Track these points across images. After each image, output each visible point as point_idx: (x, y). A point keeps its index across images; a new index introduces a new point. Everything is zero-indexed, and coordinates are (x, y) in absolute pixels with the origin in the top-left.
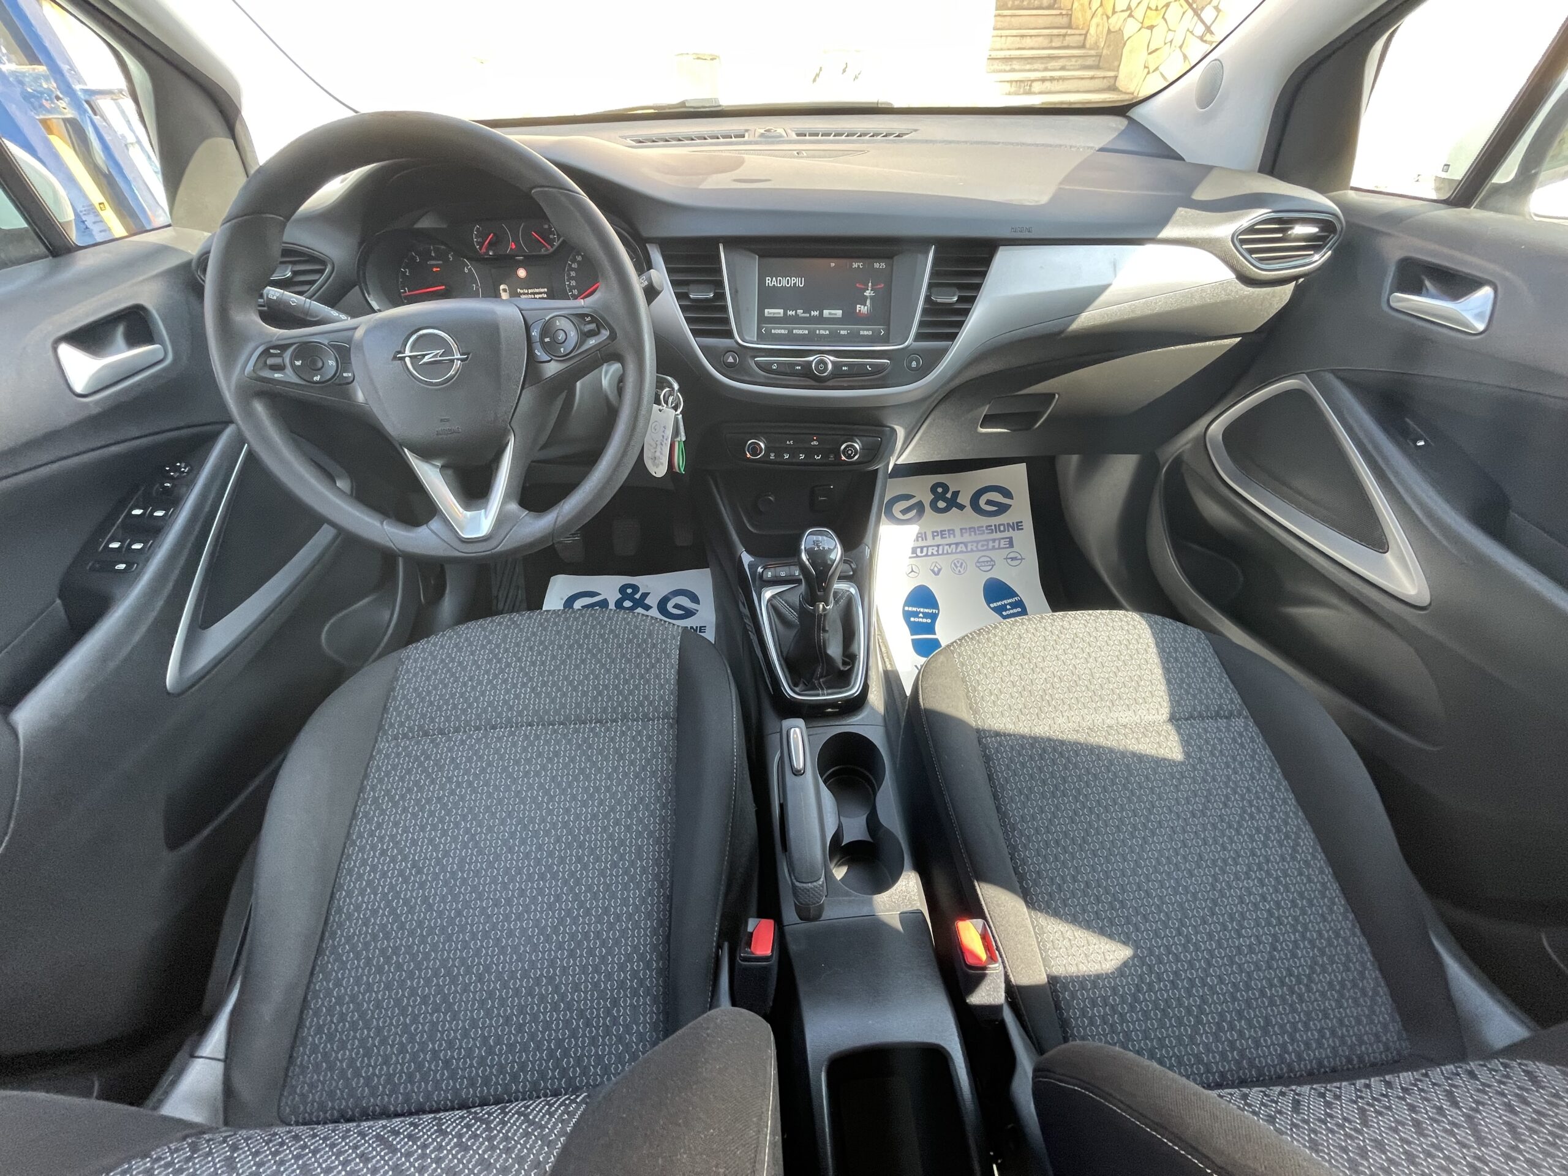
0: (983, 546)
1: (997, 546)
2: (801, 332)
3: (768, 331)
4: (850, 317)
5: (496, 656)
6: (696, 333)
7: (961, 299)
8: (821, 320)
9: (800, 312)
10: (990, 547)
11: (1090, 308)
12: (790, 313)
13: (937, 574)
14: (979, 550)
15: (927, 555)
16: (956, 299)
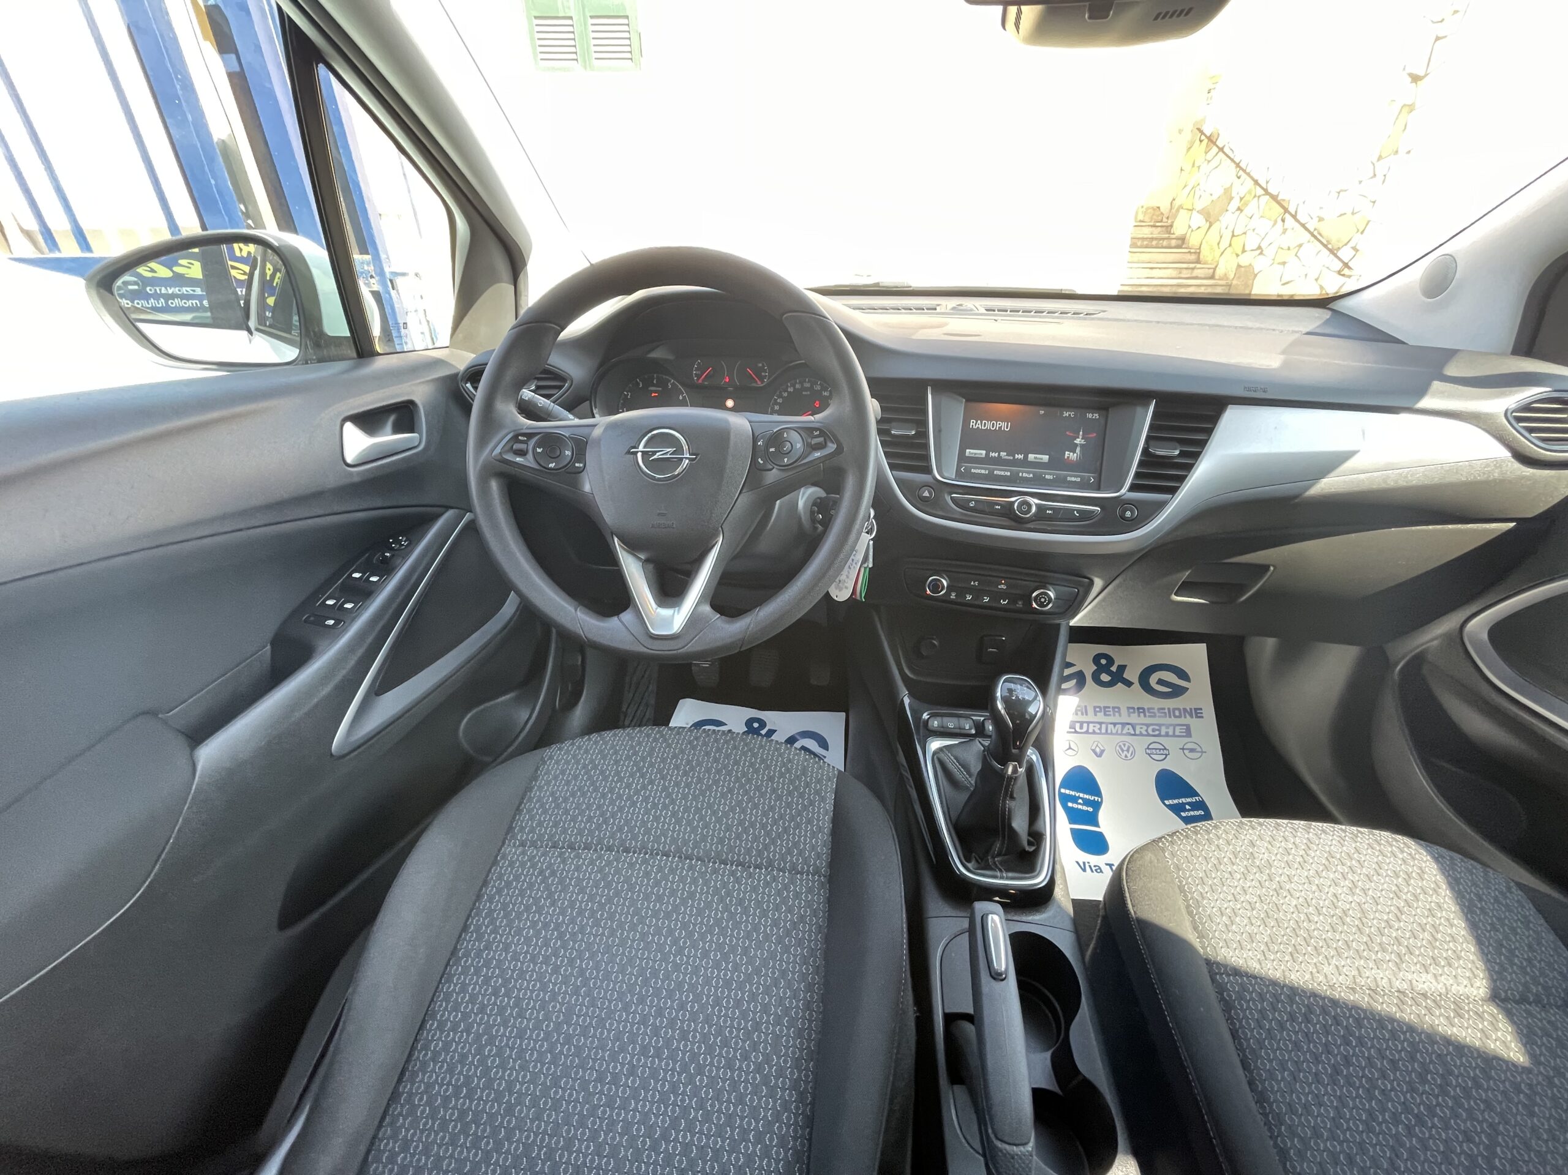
0: (1153, 730)
1: (1171, 733)
2: (1002, 473)
3: (968, 470)
4: (1057, 463)
5: (639, 770)
6: (892, 467)
7: (1183, 454)
8: (1025, 463)
9: (1003, 454)
10: (1163, 733)
11: (1332, 474)
12: (993, 454)
13: (1099, 755)
14: (1148, 735)
15: (1087, 732)
16: (1177, 452)
